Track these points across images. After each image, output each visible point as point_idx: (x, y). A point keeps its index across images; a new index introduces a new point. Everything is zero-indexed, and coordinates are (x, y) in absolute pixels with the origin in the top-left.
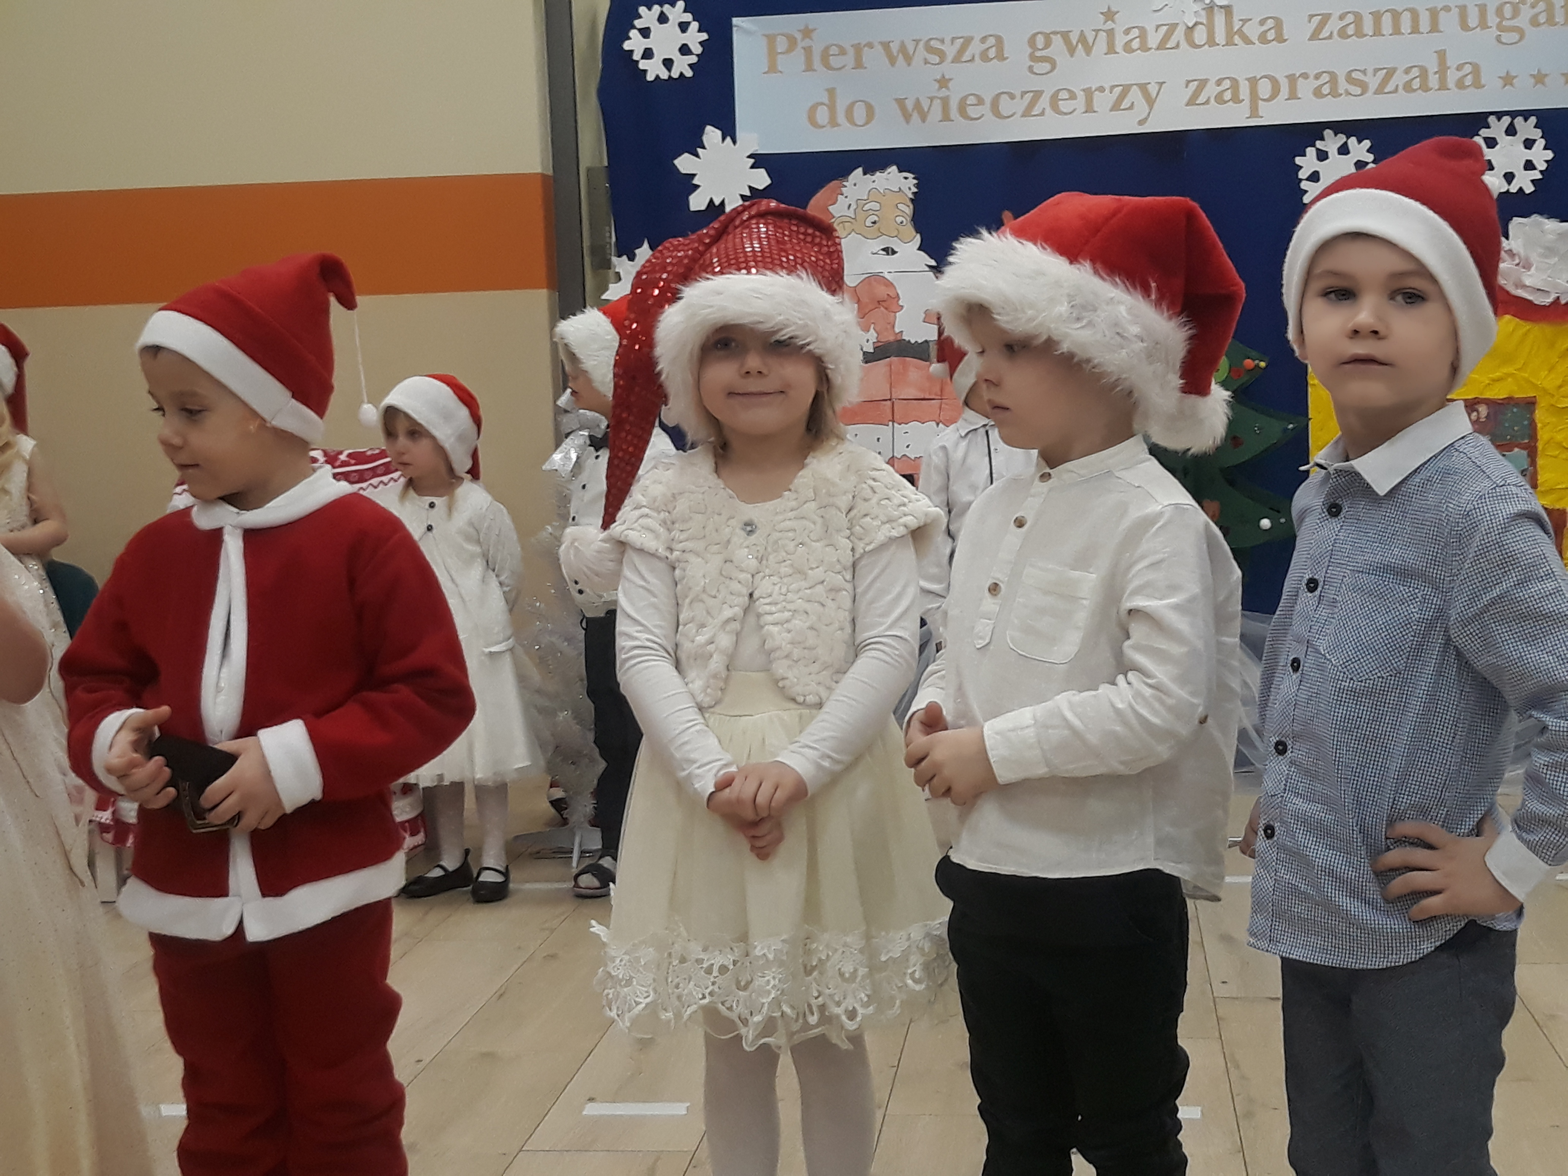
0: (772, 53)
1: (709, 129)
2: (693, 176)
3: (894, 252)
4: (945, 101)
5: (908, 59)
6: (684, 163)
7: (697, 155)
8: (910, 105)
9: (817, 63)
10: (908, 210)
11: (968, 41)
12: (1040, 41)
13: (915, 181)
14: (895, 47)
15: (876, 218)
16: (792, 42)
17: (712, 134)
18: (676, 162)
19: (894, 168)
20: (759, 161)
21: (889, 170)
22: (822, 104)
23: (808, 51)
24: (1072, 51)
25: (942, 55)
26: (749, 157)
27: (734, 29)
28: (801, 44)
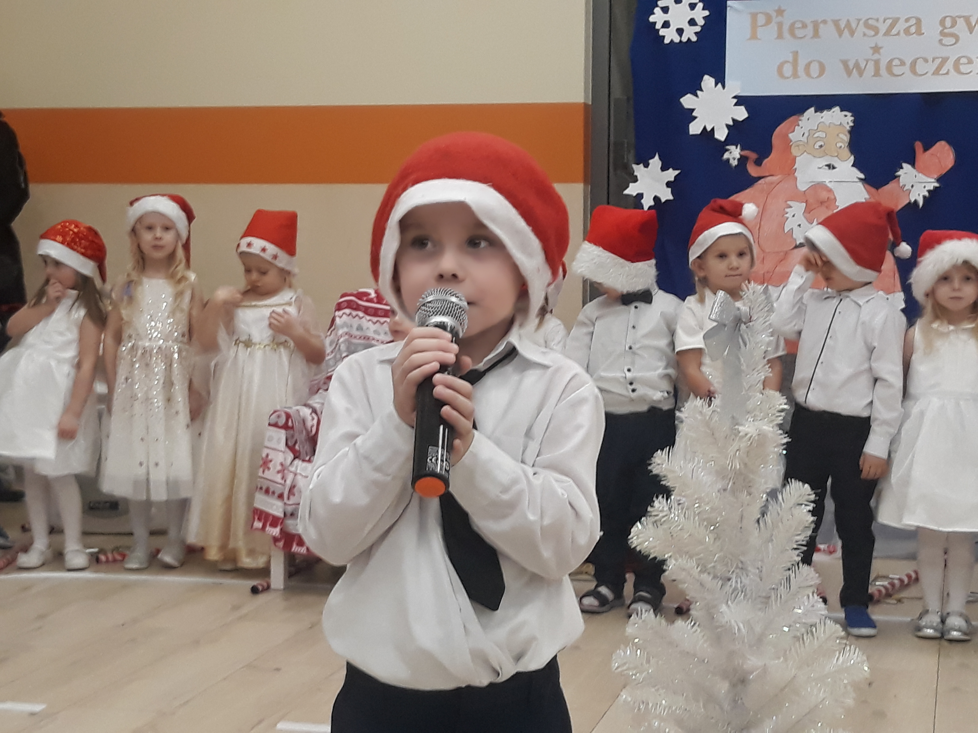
0: (754, 26)
1: (706, 77)
2: (693, 110)
3: (834, 168)
4: (877, 63)
5: (852, 32)
6: (687, 101)
7: (696, 96)
8: (851, 64)
9: (786, 34)
10: (846, 138)
11: (895, 21)
12: (948, 23)
13: (853, 118)
14: (843, 25)
15: (823, 144)
16: (769, 20)
17: (708, 81)
18: (682, 100)
19: (837, 109)
20: (740, 101)
21: (833, 110)
22: (788, 62)
23: (780, 25)
24: (971, 30)
25: (876, 31)
26: (735, 97)
27: (728, 9)
28: (775, 20)
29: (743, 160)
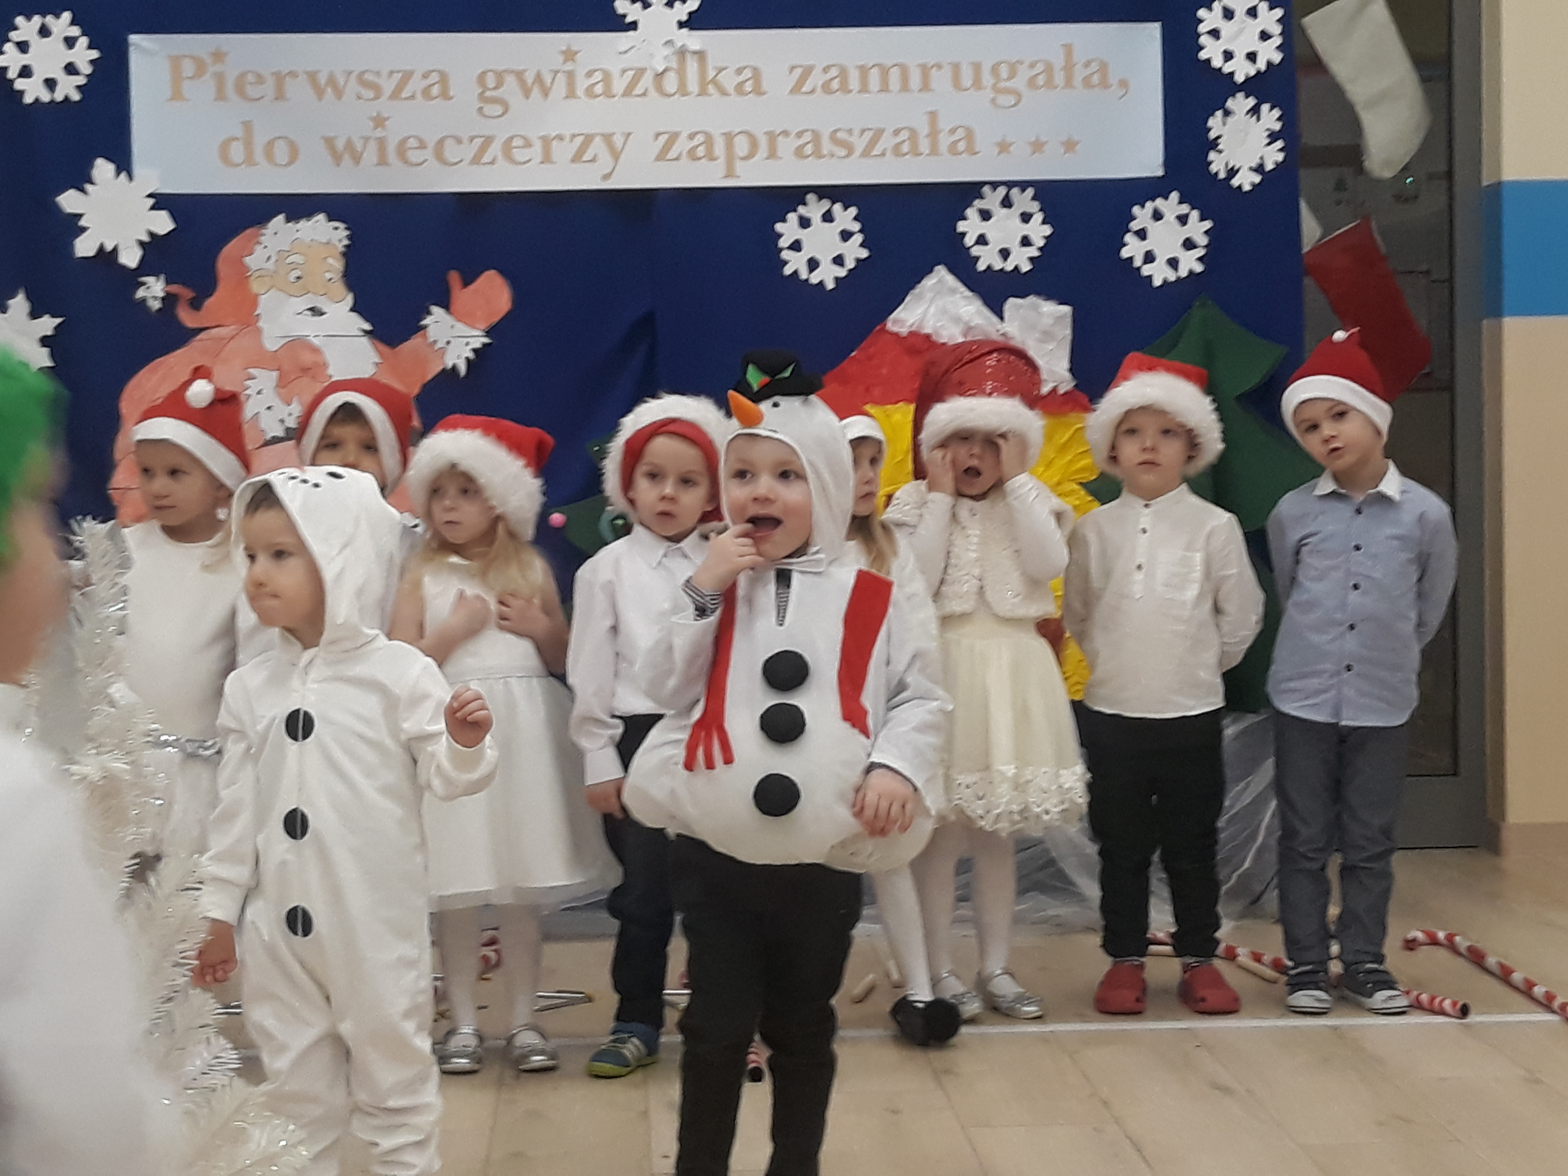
0: (177, 78)
1: (99, 162)
2: (79, 216)
3: (322, 313)
4: (382, 143)
5: (339, 93)
6: (69, 201)
7: (84, 192)
8: (340, 144)
9: (231, 93)
10: (338, 265)
11: (407, 76)
12: (491, 81)
13: (347, 233)
14: (322, 79)
15: (301, 274)
16: (201, 68)
17: (103, 168)
18: (59, 199)
19: (321, 217)
20: (161, 201)
21: (315, 218)
22: (237, 139)
23: (220, 78)
24: (527, 93)
25: (377, 89)
26: (150, 196)
27: (131, 48)
28: (212, 69)
29: (169, 300)
